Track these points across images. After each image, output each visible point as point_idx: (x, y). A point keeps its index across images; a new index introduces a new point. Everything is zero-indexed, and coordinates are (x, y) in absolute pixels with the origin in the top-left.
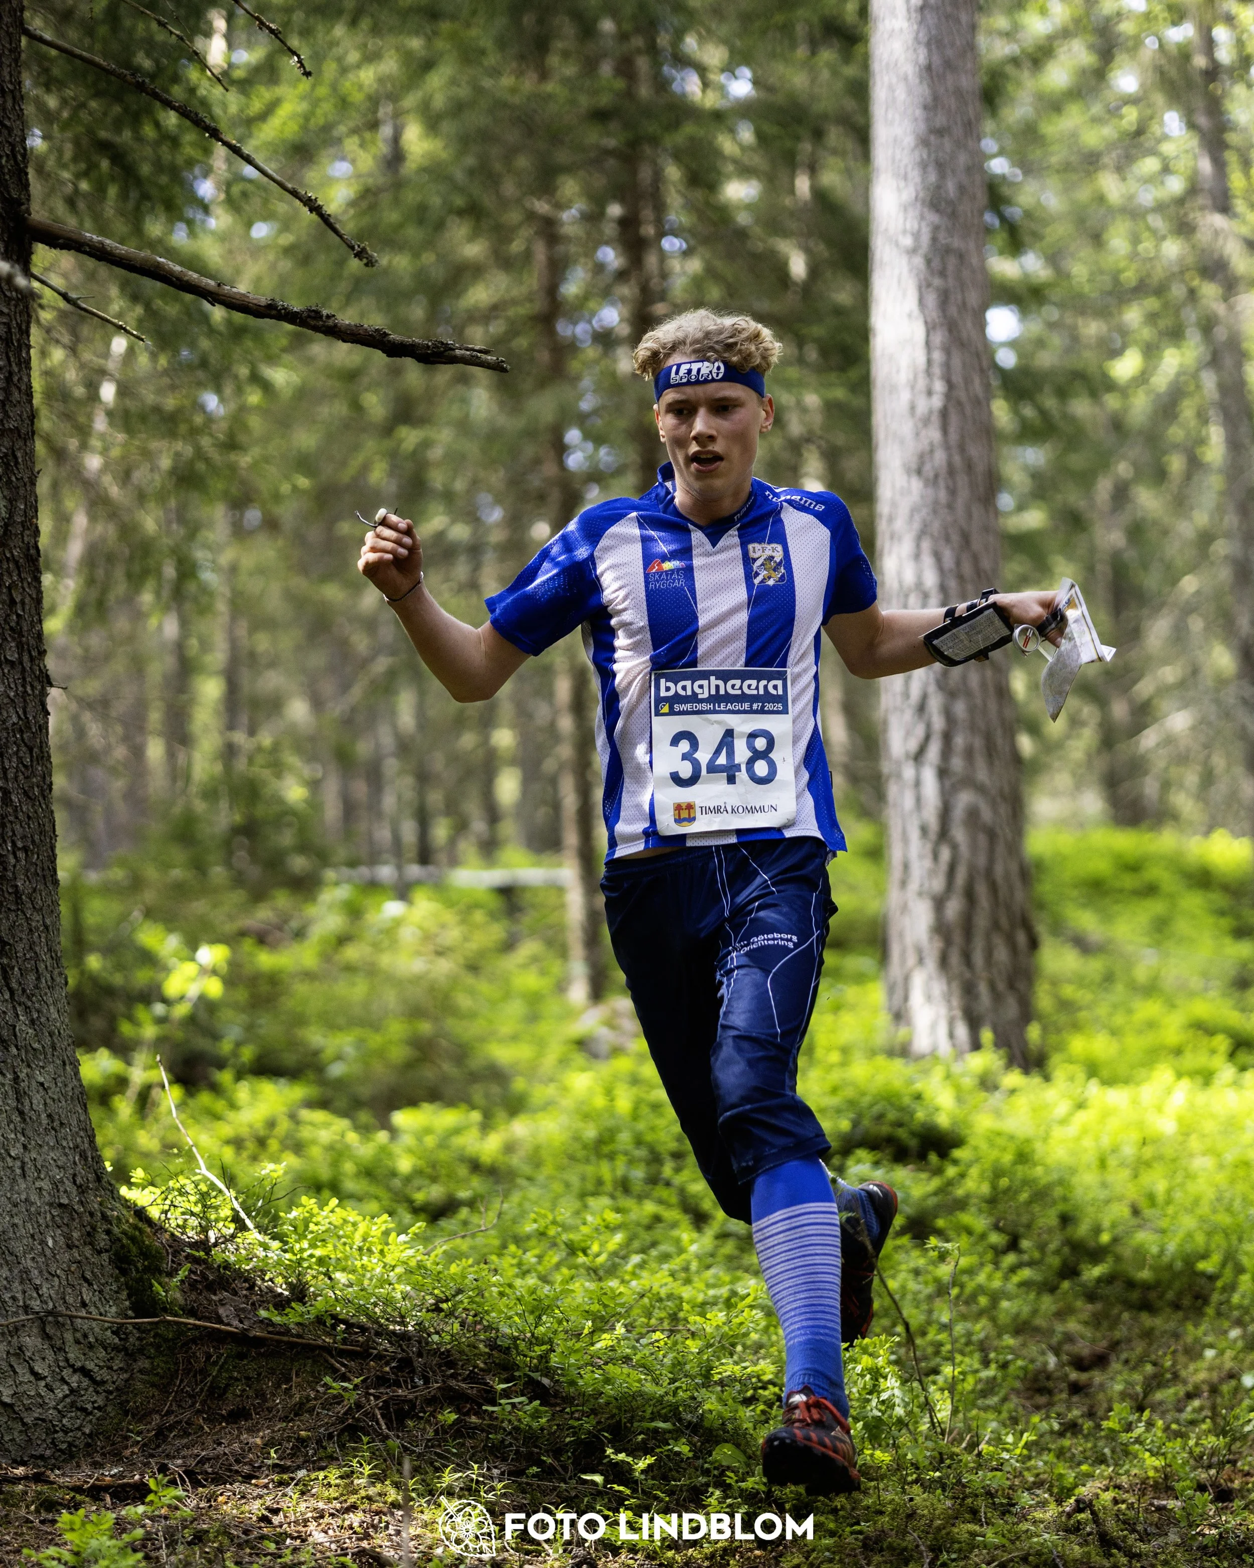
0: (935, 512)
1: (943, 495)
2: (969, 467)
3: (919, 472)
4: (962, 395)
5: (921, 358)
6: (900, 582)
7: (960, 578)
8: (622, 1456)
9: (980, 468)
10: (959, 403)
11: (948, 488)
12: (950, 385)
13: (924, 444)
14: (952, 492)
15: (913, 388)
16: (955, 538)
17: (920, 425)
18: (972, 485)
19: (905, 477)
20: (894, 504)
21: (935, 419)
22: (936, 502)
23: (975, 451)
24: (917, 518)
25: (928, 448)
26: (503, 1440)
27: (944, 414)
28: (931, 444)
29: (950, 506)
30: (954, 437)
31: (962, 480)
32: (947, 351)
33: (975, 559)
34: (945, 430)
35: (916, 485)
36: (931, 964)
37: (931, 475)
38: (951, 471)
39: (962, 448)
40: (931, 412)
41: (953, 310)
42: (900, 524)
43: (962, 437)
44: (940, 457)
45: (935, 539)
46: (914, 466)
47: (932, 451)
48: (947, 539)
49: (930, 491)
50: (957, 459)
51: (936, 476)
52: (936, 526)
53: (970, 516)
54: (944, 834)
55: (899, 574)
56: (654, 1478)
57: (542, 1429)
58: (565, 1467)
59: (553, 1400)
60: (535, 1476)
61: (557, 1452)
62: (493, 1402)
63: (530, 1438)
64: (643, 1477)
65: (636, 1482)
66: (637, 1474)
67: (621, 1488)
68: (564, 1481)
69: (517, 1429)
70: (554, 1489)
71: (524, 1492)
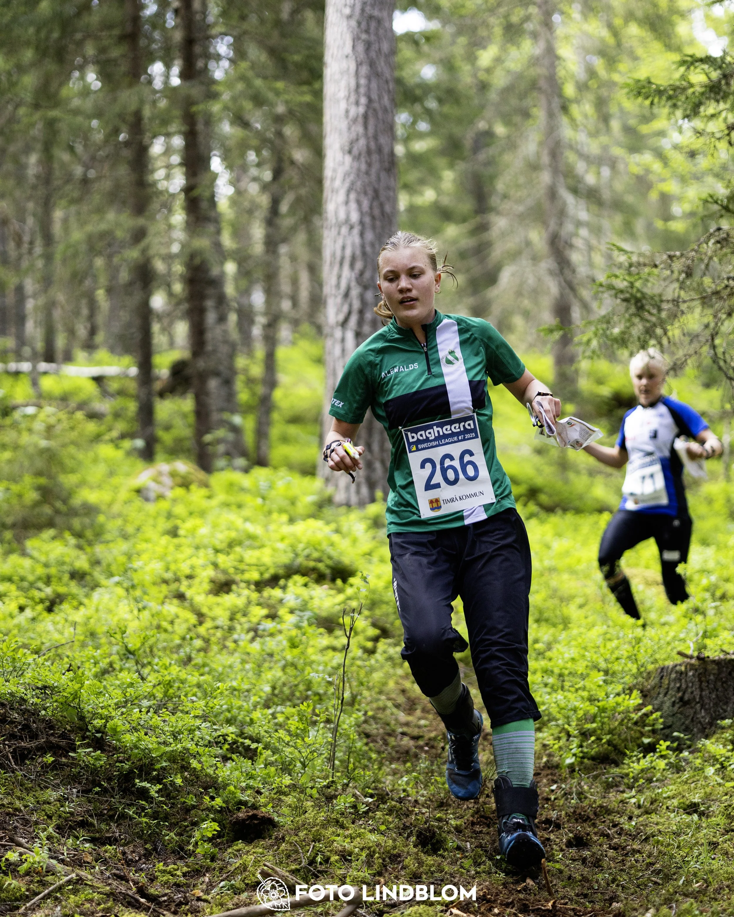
0: (358, 175)
1: (364, 167)
2: (380, 150)
3: (350, 152)
4: (376, 105)
5: (353, 83)
6: (337, 219)
7: (373, 218)
8: (145, 784)
9: (386, 150)
10: (375, 110)
11: (366, 162)
12: (370, 100)
13: (353, 135)
14: (369, 165)
15: (348, 100)
16: (370, 192)
17: (351, 123)
18: (381, 161)
19: (341, 154)
20: (335, 170)
21: (360, 120)
22: (359, 170)
23: (383, 140)
25: (355, 137)
26: (80, 772)
27: (366, 117)
28: (358, 135)
29: (367, 173)
30: (371, 130)
31: (375, 157)
32: (369, 78)
33: (382, 206)
34: (366, 126)
35: (348, 159)
37: (357, 154)
38: (369, 152)
39: (376, 138)
40: (358, 116)
41: (373, 54)
42: (338, 183)
43: (376, 131)
44: (362, 142)
45: (358, 193)
46: (347, 148)
47: (357, 140)
48: (365, 193)
49: (356, 164)
50: (373, 145)
51: (360, 154)
52: (359, 184)
53: (379, 179)
55: (336, 213)
56: (162, 796)
57: (101, 767)
58: (113, 788)
59: (107, 748)
60: (97, 793)
61: (109, 779)
62: (74, 750)
63: (94, 771)
64: (157, 795)
65: (152, 798)
66: (153, 793)
67: (143, 802)
68: (112, 796)
69: (87, 766)
70: (107, 801)
71: (90, 802)
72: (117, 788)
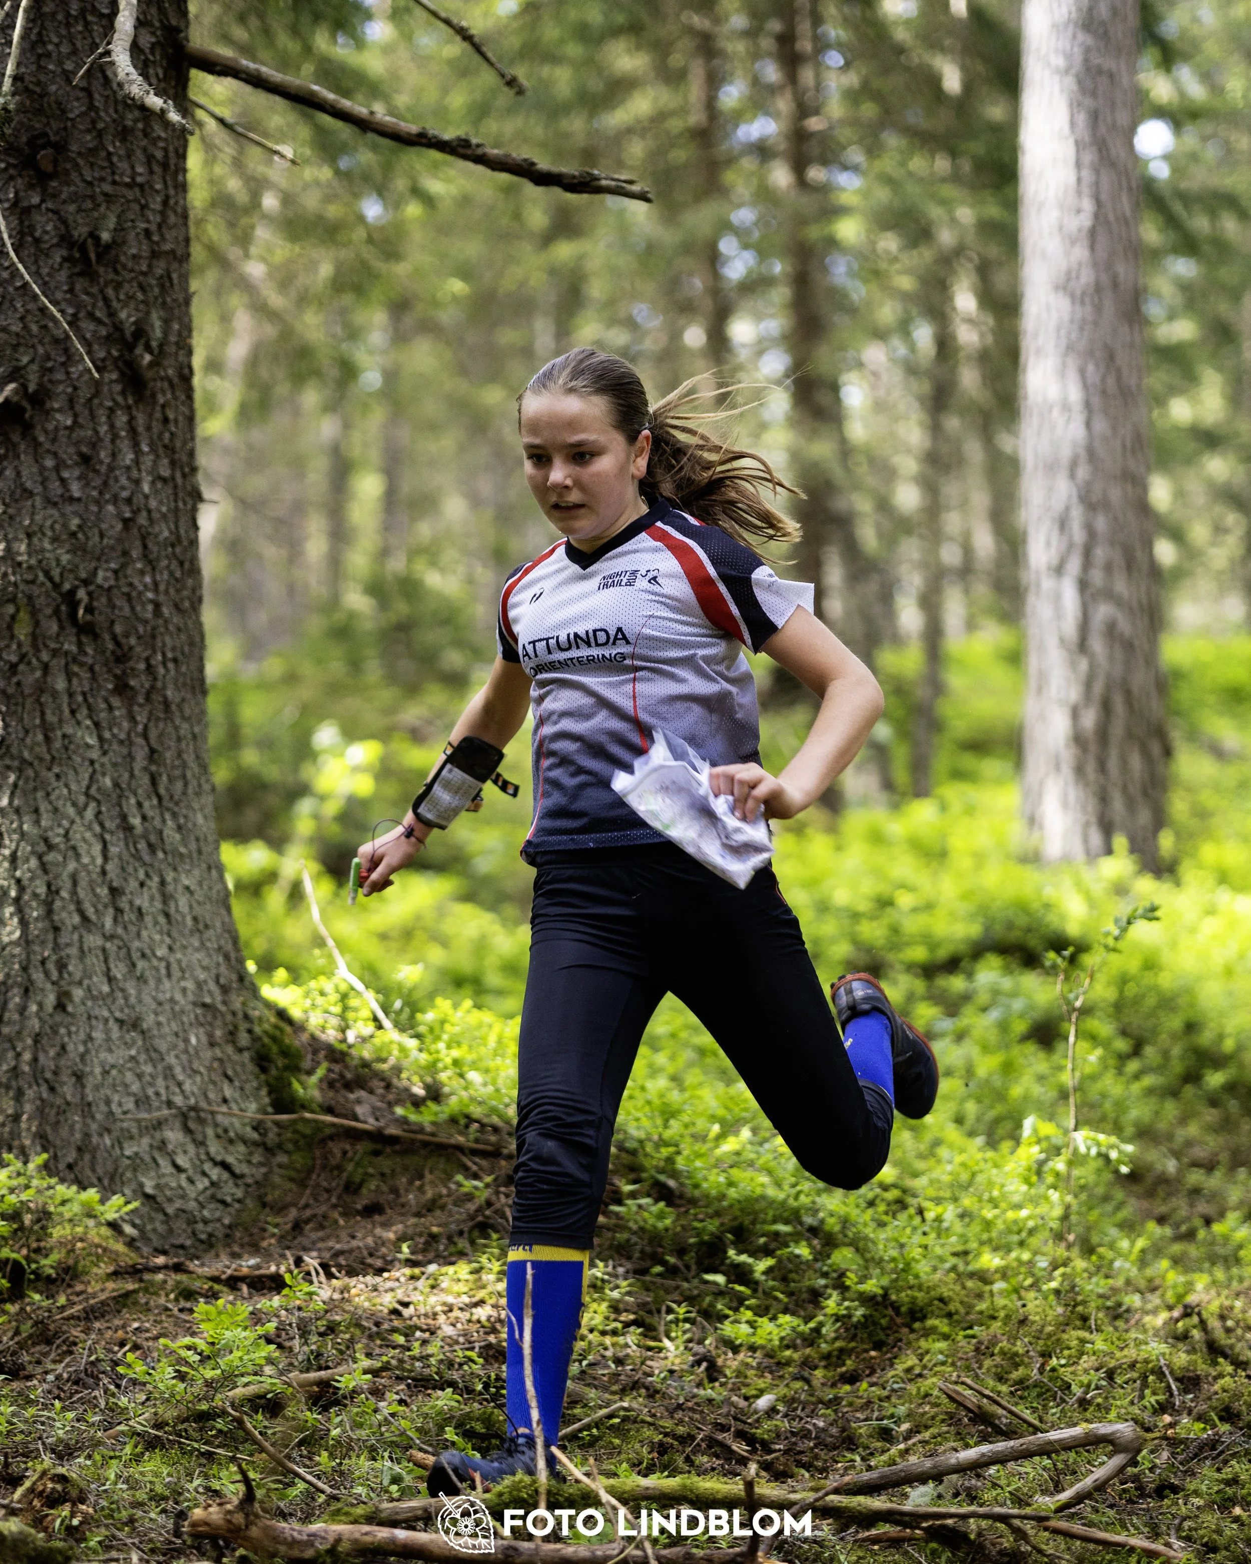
0: (1081, 329)
1: (1089, 313)
2: (1115, 284)
3: (1065, 288)
4: (1110, 214)
5: (1071, 177)
6: (1044, 397)
7: (1104, 393)
8: (744, 1258)
9: (1126, 284)
10: (1107, 223)
11: (1094, 306)
12: (1099, 203)
13: (1072, 262)
14: (1098, 309)
15: (1062, 206)
16: (1100, 354)
17: (1068, 243)
18: (1118, 302)
19: (1052, 294)
20: (1040, 320)
21: (1084, 238)
22: (1084, 319)
23: (1121, 269)
24: (1063, 332)
25: (1075, 266)
26: (628, 1240)
27: (1092, 233)
28: (1079, 262)
29: (1096, 324)
30: (1101, 254)
31: (1108, 298)
32: (1097, 171)
33: (1120, 375)
34: (1092, 247)
35: (1064, 302)
36: (1067, 771)
37: (1078, 293)
38: (1098, 288)
39: (1109, 266)
40: (1080, 230)
41: (1102, 129)
42: (1045, 340)
43: (1109, 253)
44: (1087, 275)
45: (1080, 356)
46: (1061, 284)
47: (1079, 269)
48: (1092, 356)
49: (1077, 309)
50: (1105, 279)
51: (1083, 294)
52: (1082, 343)
53: (1114, 333)
54: (1083, 645)
55: (1044, 388)
56: (774, 1279)
57: (667, 1230)
58: (688, 1267)
59: (678, 1202)
60: (659, 1275)
61: (681, 1252)
62: (620, 1202)
63: (655, 1238)
64: (763, 1278)
65: (757, 1283)
66: (758, 1275)
67: (741, 1288)
68: (687, 1280)
69: (642, 1229)
70: (677, 1288)
71: (648, 1290)
72: (694, 1267)
